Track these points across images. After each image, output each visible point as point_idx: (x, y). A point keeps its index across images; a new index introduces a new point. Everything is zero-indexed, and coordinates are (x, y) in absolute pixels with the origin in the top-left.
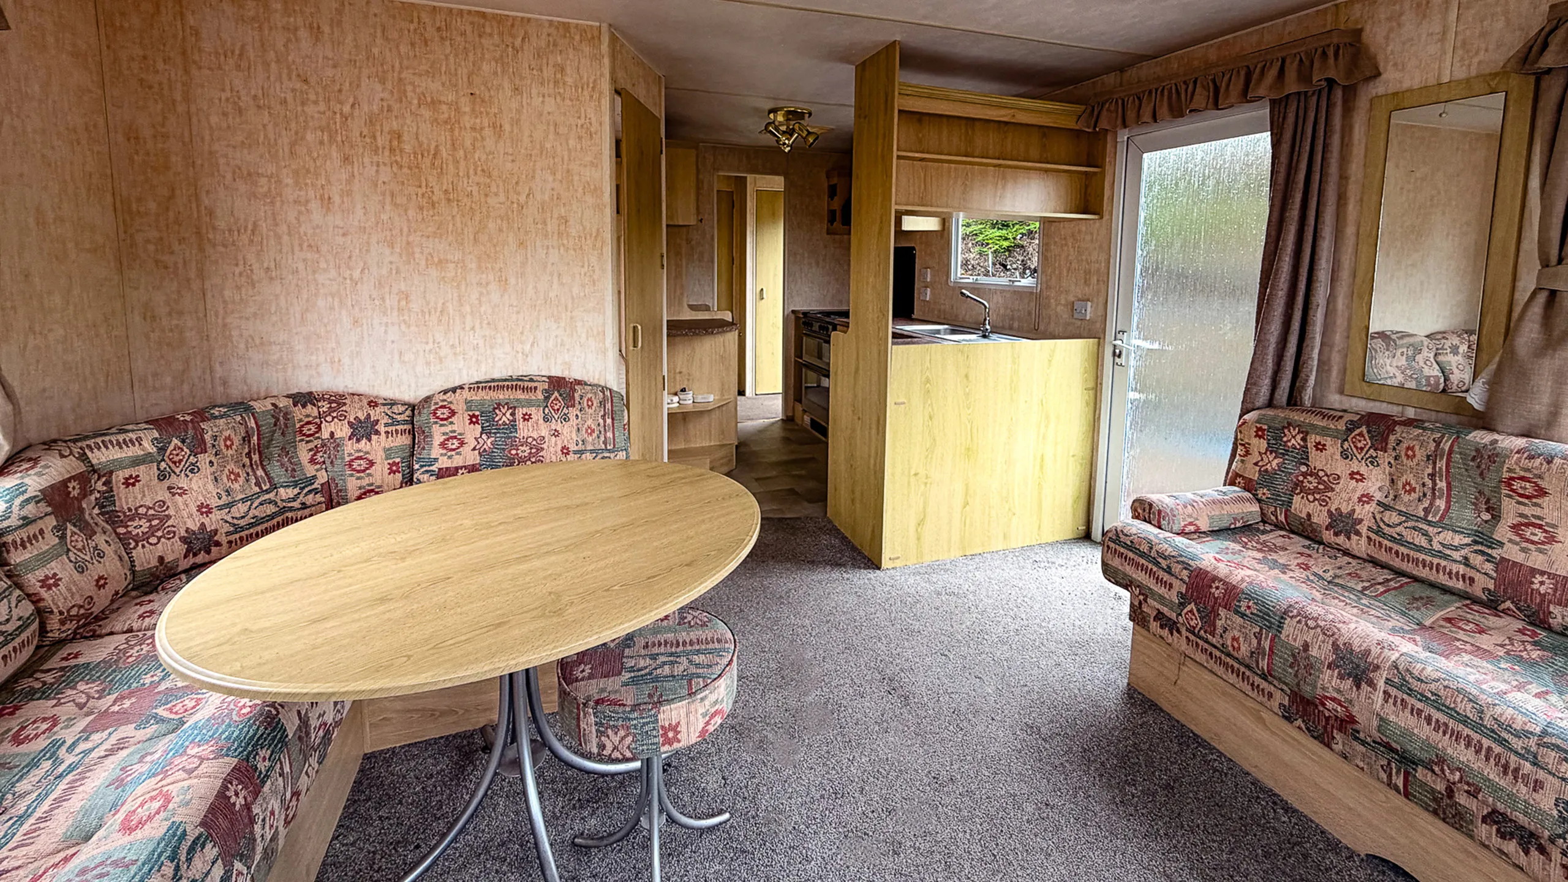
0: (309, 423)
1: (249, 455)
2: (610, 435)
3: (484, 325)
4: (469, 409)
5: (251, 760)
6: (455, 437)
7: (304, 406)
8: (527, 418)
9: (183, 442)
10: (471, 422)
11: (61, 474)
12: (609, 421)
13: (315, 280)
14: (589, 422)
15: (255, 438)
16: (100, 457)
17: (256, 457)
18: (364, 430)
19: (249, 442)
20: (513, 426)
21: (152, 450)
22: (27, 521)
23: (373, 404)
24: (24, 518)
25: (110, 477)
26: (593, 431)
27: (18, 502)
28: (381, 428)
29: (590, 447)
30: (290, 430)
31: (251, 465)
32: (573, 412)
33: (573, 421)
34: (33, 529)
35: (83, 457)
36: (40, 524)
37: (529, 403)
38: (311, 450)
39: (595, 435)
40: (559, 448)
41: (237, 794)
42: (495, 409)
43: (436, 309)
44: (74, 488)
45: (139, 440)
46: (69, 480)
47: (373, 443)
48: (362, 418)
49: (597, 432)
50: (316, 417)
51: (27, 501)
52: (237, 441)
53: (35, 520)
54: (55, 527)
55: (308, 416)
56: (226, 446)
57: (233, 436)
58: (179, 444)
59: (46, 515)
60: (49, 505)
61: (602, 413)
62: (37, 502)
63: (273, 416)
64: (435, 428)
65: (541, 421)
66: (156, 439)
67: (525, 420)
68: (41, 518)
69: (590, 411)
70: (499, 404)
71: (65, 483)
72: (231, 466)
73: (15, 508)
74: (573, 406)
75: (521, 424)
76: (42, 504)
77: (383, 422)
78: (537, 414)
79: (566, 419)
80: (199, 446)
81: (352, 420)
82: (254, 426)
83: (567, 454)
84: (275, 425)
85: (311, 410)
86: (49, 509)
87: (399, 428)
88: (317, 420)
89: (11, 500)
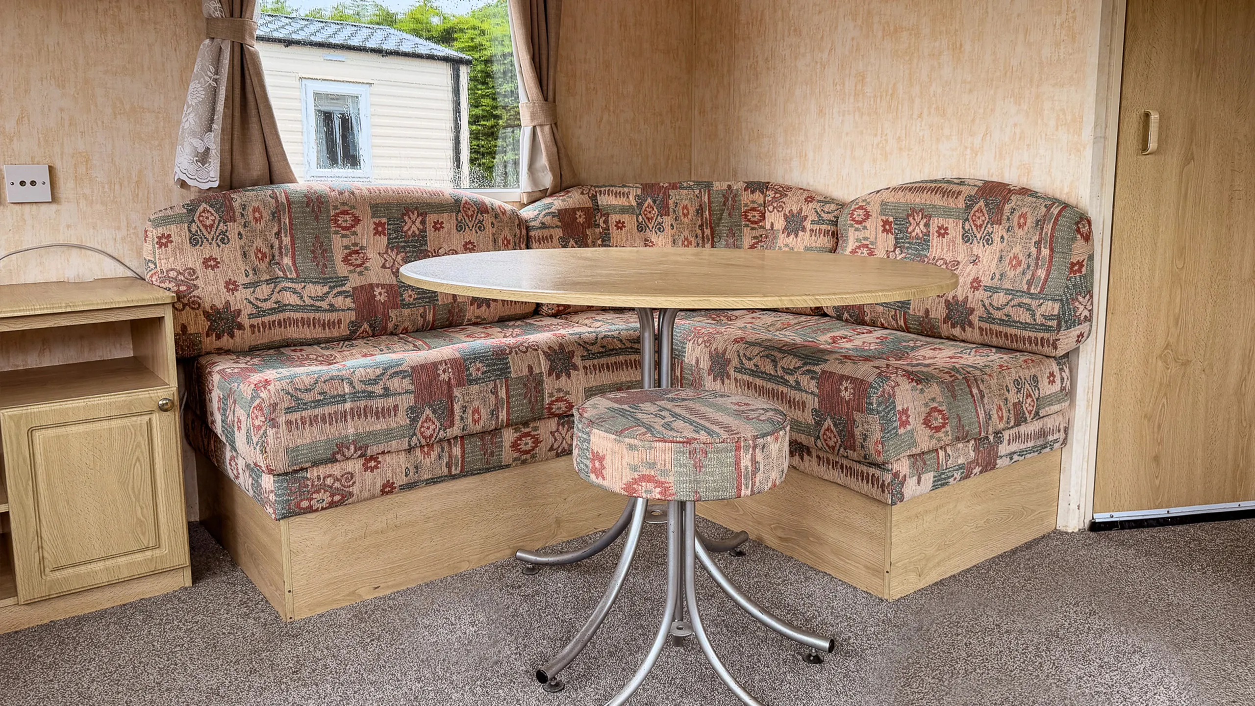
0: (753, 209)
1: (701, 226)
2: (1041, 273)
3: (932, 111)
4: (882, 213)
5: (468, 362)
6: (866, 246)
7: (753, 192)
8: (942, 232)
9: (654, 202)
10: (884, 230)
11: (575, 203)
12: (1045, 252)
13: (796, 66)
14: (1017, 249)
15: (707, 212)
16: (605, 200)
17: (707, 232)
18: (794, 224)
19: (702, 215)
20: (924, 241)
21: (634, 204)
22: (544, 226)
23: (810, 199)
24: (543, 223)
25: (608, 217)
26: (1019, 263)
27: (544, 213)
28: (808, 225)
29: (1007, 285)
30: (736, 212)
31: (703, 237)
32: (999, 231)
33: (997, 245)
34: (546, 232)
35: (594, 198)
36: (552, 231)
37: (947, 213)
38: (755, 238)
39: (1020, 269)
40: (970, 279)
41: (444, 371)
42: (908, 215)
43: (887, 91)
44: (580, 216)
45: (628, 194)
46: (578, 209)
47: (799, 239)
48: (795, 212)
49: (1024, 266)
50: (760, 205)
51: (548, 214)
52: (692, 210)
53: (549, 227)
54: (561, 238)
55: (753, 202)
56: (683, 214)
57: (689, 206)
58: (652, 203)
59: (556, 227)
60: (560, 221)
61: (1036, 238)
62: (553, 217)
63: (724, 196)
64: (851, 231)
65: (959, 240)
66: (638, 196)
67: (940, 235)
68: (553, 228)
69: (1021, 233)
70: (913, 210)
71: (574, 210)
72: (686, 233)
73: (541, 216)
74: (999, 223)
75: (935, 240)
76: (556, 219)
77: (810, 218)
78: (955, 229)
79: (989, 241)
80: (664, 210)
81: (787, 212)
82: (707, 201)
83: (977, 288)
84: (724, 204)
85: (758, 197)
86: (559, 224)
87: (824, 227)
88: (762, 208)
89: (542, 210)
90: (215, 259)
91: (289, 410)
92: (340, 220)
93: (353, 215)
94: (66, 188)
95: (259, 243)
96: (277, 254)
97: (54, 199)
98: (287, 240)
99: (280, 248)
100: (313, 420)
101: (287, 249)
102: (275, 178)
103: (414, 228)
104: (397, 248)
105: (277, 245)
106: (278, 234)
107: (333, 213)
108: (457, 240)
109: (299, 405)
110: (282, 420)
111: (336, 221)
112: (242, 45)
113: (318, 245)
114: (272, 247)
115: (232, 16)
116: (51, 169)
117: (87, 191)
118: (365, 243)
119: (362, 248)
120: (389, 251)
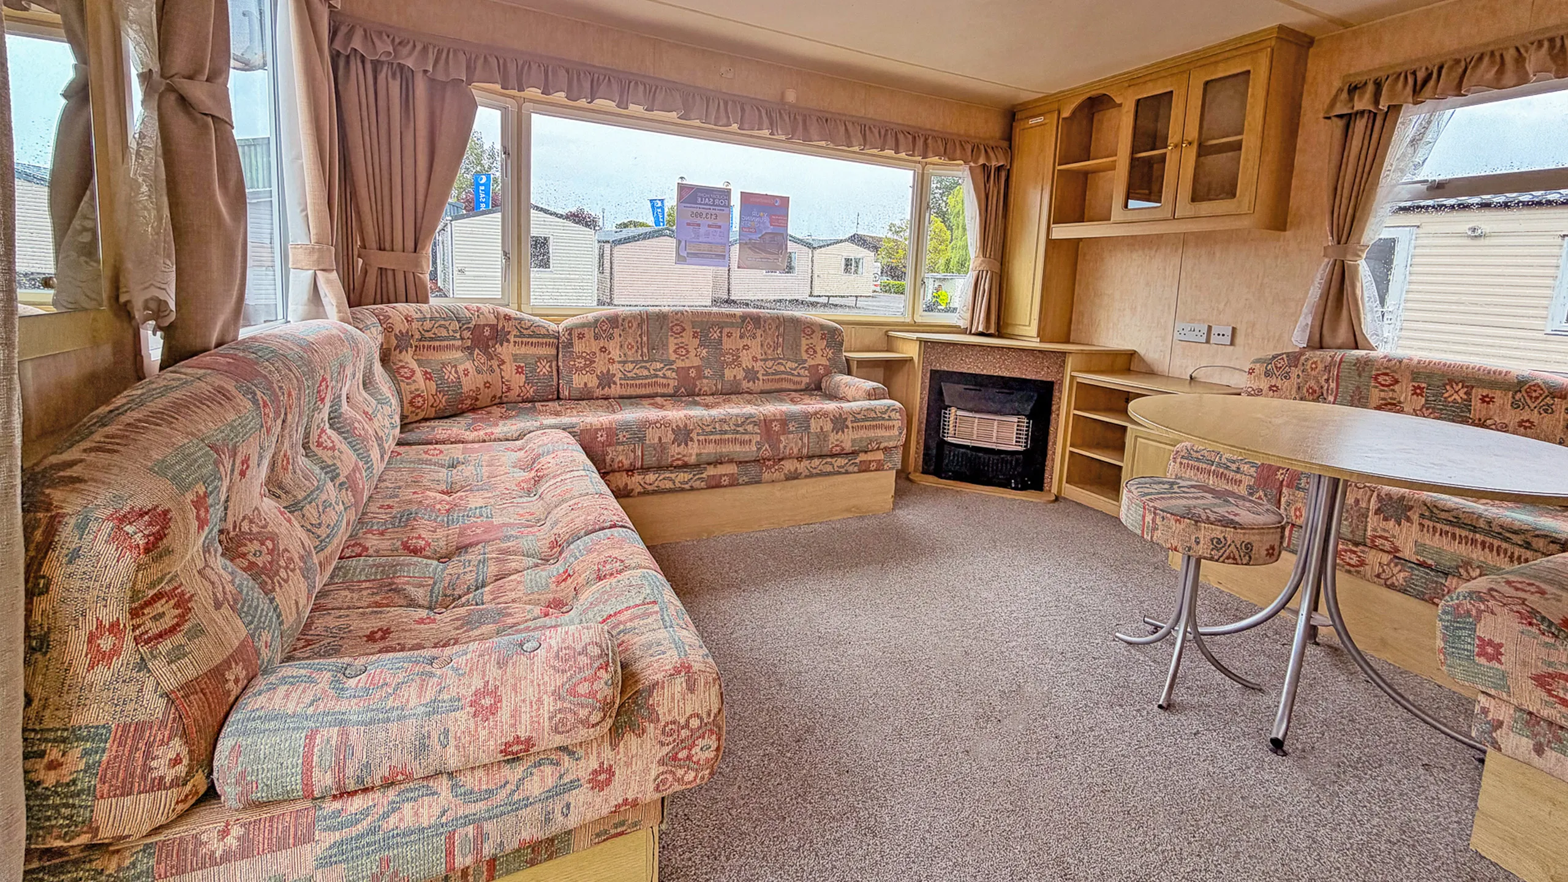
90: (1277, 387)
91: (1183, 457)
92: (1380, 379)
93: (1393, 377)
94: (1239, 339)
95: (1312, 383)
96: (1325, 393)
97: (1232, 343)
98: (1333, 385)
99: (1328, 389)
100: (1192, 467)
101: (1332, 391)
102: (1359, 345)
103: (1456, 396)
104: (1433, 408)
105: (1325, 388)
106: (1327, 380)
107: (1374, 373)
108: (1512, 417)
109: (1189, 457)
110: (1178, 460)
111: (1376, 379)
112: (1343, 261)
113: (1357, 393)
114: (1322, 387)
115: (1339, 243)
116: (1234, 329)
117: (1250, 342)
118: (1402, 399)
119: (1400, 402)
120: (1424, 409)
